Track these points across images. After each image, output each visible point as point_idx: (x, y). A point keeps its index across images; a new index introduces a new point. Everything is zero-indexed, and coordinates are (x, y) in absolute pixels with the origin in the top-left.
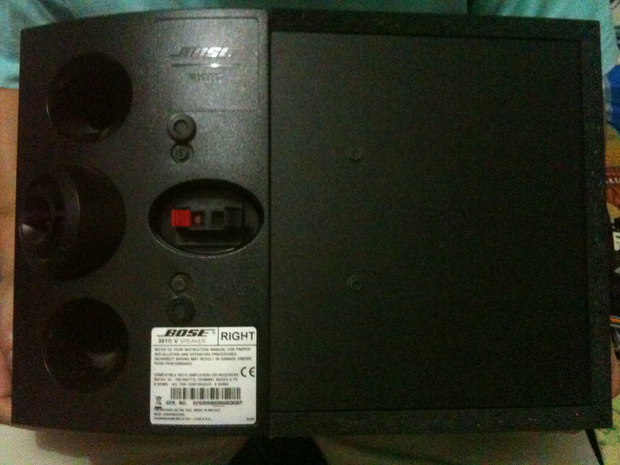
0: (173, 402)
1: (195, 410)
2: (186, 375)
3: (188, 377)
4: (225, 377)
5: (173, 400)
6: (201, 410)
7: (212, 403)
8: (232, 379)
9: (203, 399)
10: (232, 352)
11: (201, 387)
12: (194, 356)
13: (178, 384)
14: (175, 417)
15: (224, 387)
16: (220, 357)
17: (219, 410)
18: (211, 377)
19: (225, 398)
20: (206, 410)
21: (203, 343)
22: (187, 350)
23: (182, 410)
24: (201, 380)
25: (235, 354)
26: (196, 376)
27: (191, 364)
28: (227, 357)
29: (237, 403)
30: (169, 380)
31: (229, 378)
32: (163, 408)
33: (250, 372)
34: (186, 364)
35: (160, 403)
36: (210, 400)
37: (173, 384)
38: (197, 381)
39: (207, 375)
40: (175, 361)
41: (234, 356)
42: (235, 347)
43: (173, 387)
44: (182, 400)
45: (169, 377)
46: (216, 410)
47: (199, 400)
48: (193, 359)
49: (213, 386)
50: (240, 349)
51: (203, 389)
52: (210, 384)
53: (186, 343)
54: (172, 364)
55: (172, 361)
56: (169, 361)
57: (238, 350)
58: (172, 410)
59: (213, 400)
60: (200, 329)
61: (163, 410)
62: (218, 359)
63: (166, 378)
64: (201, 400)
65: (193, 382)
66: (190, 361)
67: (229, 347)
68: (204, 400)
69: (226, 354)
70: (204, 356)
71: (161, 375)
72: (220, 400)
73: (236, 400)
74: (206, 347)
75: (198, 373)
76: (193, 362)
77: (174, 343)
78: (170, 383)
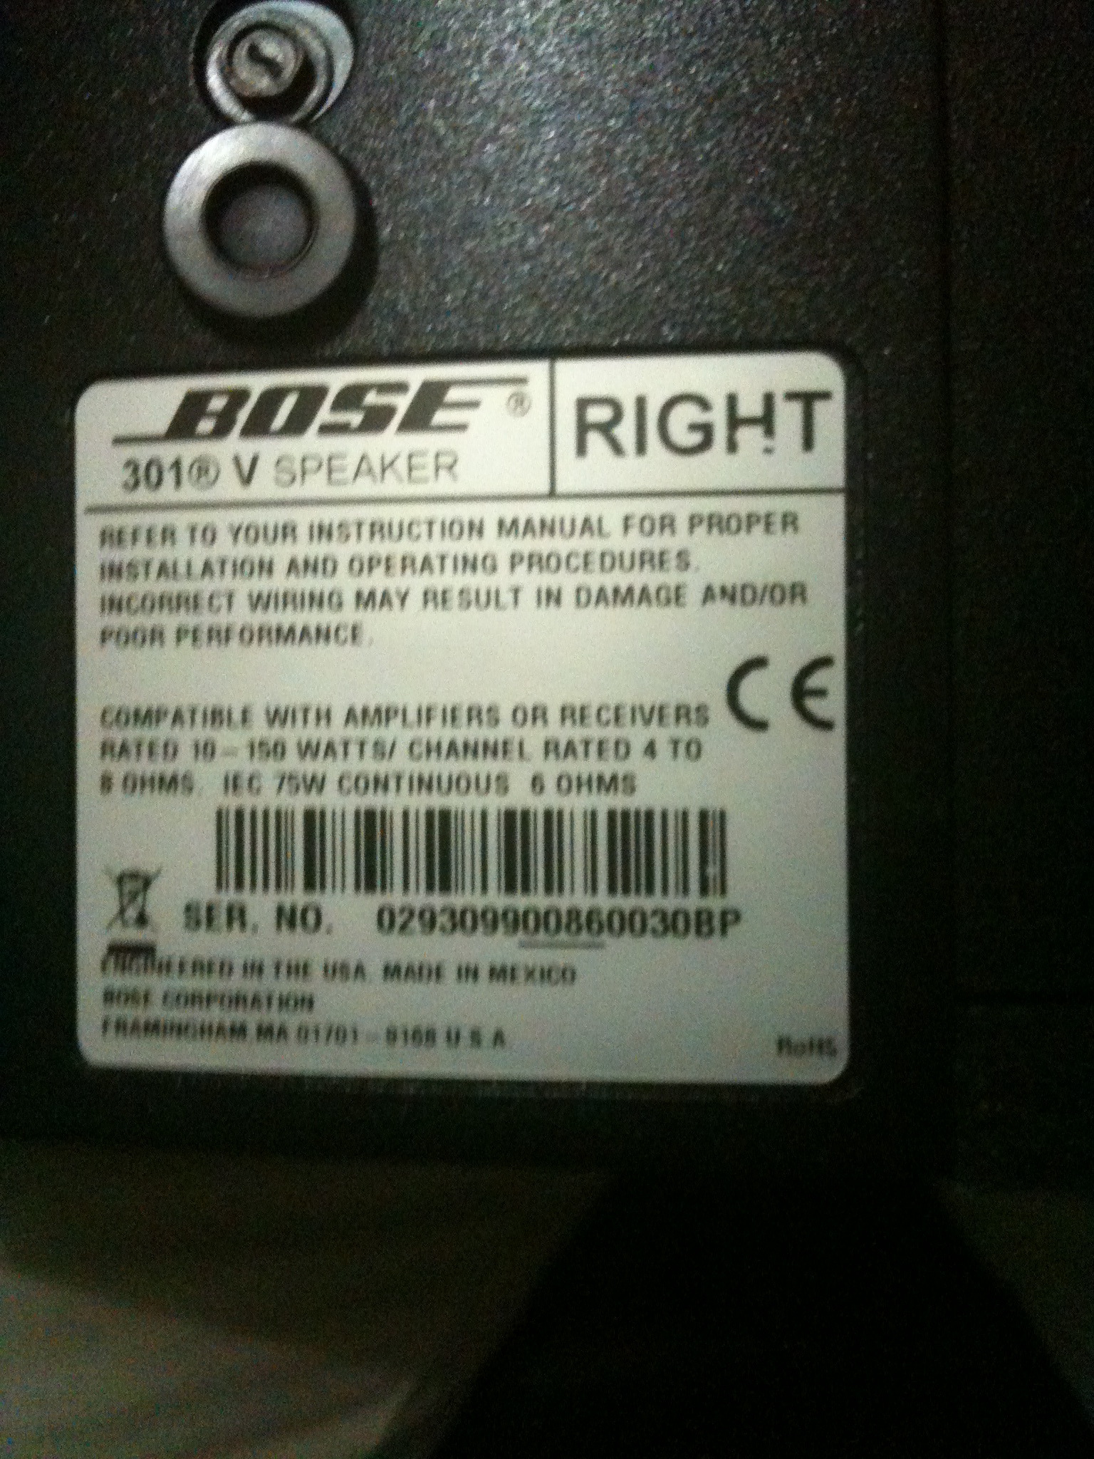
0: (237, 915)
1: (391, 972)
2: (324, 716)
3: (337, 730)
4: (611, 733)
5: (230, 896)
6: (437, 973)
7: (516, 921)
8: (663, 749)
9: (445, 887)
10: (656, 543)
11: (437, 801)
12: (377, 581)
13: (269, 783)
14: (252, 1019)
15: (603, 803)
16: (567, 582)
17: (568, 975)
18: (505, 730)
19: (612, 889)
20: (469, 973)
21: (444, 485)
22: (323, 532)
23: (300, 970)
24: (432, 749)
25: (683, 559)
26: (396, 723)
27: (355, 633)
28: (620, 579)
29: (702, 924)
30: (206, 750)
31: (638, 736)
32: (163, 951)
33: (800, 693)
34: (323, 634)
35: (142, 920)
36: (497, 899)
37: (233, 783)
38: (401, 763)
39: (474, 714)
40: (242, 615)
41: (671, 577)
42: (682, 509)
43: (232, 802)
44: (297, 897)
45: (202, 733)
46: (546, 974)
47: (419, 899)
48: (365, 600)
49: (520, 797)
50: (717, 523)
51: (445, 815)
52: (502, 783)
53: (316, 486)
54: (220, 636)
55: (222, 619)
56: (205, 619)
57: (701, 530)
58: (226, 968)
59: (520, 902)
60: (416, 376)
61: (165, 967)
62: (552, 597)
63: (186, 737)
64: (438, 901)
65: (371, 766)
66: (350, 614)
67: (639, 508)
68: (458, 900)
69: (612, 561)
70: (453, 580)
71: (149, 717)
72: (576, 898)
73: (693, 902)
74: (466, 512)
75: (412, 700)
76: (372, 620)
77: (229, 487)
78: (209, 776)
